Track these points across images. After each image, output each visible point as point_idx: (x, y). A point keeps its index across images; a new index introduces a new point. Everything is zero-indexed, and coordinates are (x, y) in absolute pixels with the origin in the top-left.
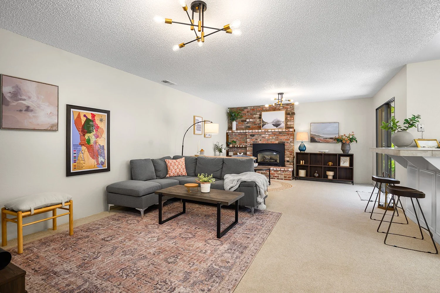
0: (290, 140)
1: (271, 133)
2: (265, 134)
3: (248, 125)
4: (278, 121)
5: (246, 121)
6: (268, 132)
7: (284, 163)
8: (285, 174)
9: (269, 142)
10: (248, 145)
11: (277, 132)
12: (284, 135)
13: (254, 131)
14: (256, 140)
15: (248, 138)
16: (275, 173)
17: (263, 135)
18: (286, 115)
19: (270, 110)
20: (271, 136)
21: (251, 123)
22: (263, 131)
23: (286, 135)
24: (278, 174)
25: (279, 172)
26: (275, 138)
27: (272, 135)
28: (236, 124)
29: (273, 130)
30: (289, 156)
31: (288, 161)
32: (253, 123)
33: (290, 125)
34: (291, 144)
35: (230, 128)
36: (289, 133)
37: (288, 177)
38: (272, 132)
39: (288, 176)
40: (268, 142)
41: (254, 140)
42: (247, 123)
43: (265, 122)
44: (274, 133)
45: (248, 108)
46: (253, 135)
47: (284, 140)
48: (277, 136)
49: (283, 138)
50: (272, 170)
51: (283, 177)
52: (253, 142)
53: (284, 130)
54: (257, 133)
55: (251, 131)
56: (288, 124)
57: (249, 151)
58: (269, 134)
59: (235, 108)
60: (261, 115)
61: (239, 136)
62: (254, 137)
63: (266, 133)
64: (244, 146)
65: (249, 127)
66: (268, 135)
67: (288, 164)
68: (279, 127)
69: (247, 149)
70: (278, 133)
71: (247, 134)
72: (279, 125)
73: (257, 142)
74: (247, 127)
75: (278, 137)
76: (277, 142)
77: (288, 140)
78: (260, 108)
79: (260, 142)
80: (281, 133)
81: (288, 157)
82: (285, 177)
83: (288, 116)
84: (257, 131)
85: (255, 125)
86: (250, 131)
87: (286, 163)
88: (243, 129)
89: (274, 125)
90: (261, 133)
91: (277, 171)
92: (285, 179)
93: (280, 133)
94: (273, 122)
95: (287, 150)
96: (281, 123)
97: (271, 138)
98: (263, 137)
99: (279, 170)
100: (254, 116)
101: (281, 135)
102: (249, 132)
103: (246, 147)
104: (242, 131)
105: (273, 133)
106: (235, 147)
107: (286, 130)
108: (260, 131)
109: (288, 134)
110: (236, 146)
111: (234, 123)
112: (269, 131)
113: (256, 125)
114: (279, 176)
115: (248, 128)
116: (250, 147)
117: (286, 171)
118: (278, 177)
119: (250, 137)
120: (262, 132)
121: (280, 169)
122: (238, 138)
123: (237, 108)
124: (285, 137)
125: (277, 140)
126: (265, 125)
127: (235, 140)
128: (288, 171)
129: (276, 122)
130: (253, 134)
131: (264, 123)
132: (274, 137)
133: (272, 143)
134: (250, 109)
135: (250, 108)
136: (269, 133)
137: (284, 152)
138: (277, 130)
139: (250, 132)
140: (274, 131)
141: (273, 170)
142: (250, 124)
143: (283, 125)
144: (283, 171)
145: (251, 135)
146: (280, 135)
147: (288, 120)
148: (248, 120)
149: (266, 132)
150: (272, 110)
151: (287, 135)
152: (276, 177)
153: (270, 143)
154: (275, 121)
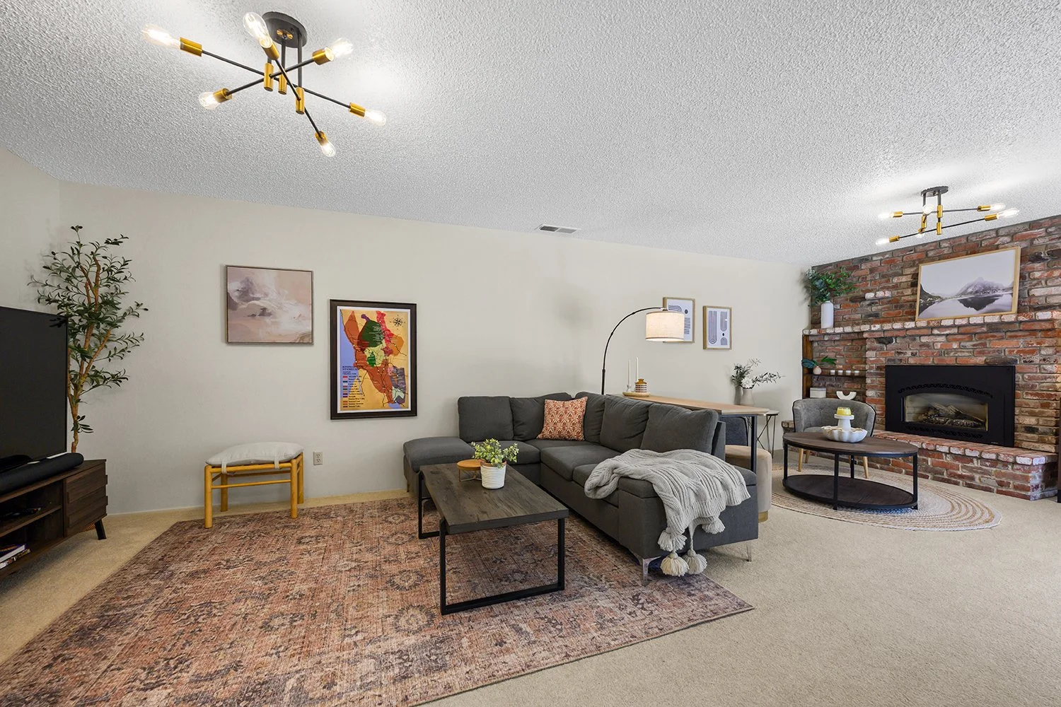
0: (1043, 352)
1: (955, 330)
2: (932, 335)
3: (874, 308)
4: (986, 289)
5: (864, 299)
6: (940, 327)
7: (1013, 436)
8: (998, 474)
9: (949, 360)
10: (871, 368)
11: (982, 325)
12: (1012, 334)
13: (887, 326)
14: (899, 353)
15: (869, 350)
16: (957, 463)
17: (924, 340)
18: (1022, 261)
19: (954, 255)
20: (956, 340)
21: (883, 304)
22: (922, 324)
23: (1020, 333)
24: (971, 470)
25: (976, 464)
26: (974, 345)
27: (960, 337)
28: (835, 310)
29: (958, 322)
30: (1037, 410)
31: (1030, 429)
32: (889, 302)
33: (1046, 297)
34: (1049, 367)
35: (815, 322)
36: (1037, 327)
37: (1016, 487)
38: (959, 327)
39: (1017, 483)
40: (943, 360)
41: (892, 354)
42: (869, 305)
43: (931, 297)
44: (966, 331)
45: (874, 258)
46: (885, 340)
47: (1010, 352)
48: (980, 339)
49: (1007, 348)
50: (946, 454)
51: (992, 482)
52: (889, 360)
53: (1012, 318)
54: (902, 334)
55: (878, 327)
56: (1037, 294)
57: (873, 388)
58: (947, 335)
59: (830, 265)
60: (916, 276)
61: (842, 343)
62: (889, 346)
63: (936, 332)
64: (857, 372)
65: (876, 315)
66: (943, 339)
67: (1032, 438)
68: (988, 308)
69: (868, 381)
70: (985, 329)
71: (865, 335)
72: (991, 300)
73: (901, 360)
74: (870, 316)
75: (984, 345)
76: (980, 360)
77: (1032, 352)
78: (915, 252)
79: (912, 361)
80: (998, 330)
81: (1032, 414)
82: (1001, 484)
83: (1037, 265)
84: (897, 326)
85: (896, 307)
86: (873, 329)
87: (1020, 435)
88: (855, 323)
89: (966, 303)
90: (917, 332)
91: (963, 458)
92: (999, 492)
93: (993, 328)
94: (963, 293)
95: (1024, 387)
96: (997, 293)
97: (955, 346)
98: (923, 345)
99: (976, 457)
100: (895, 280)
101: (998, 334)
102: (870, 331)
103: (862, 378)
104: (848, 329)
105: (962, 330)
106: (830, 375)
107: (1021, 318)
108: (910, 325)
109: (1033, 332)
110: (833, 372)
111: (828, 309)
112: (944, 323)
113: (902, 306)
114: (977, 476)
115: (874, 318)
116: (877, 374)
117: (1005, 464)
118: (972, 479)
119: (876, 344)
120: (916, 328)
121: (977, 454)
122: (841, 348)
123: (838, 265)
124: (1020, 343)
125: (981, 353)
126: (931, 303)
127: (831, 355)
128: (1015, 463)
129: (977, 292)
130: (887, 334)
131: (929, 300)
132: (969, 344)
133: (960, 362)
134: (881, 260)
135: (879, 258)
136: (947, 332)
137: (1013, 396)
138: (979, 320)
139: (873, 331)
140: (964, 322)
141: (950, 453)
142: (880, 307)
143: (1007, 300)
144: (995, 462)
145: (880, 340)
146: (994, 336)
147: (1035, 282)
148: (870, 295)
149: (932, 328)
150: (965, 252)
151: (1028, 333)
152: (961, 477)
153: (953, 363)
154: (970, 290)
